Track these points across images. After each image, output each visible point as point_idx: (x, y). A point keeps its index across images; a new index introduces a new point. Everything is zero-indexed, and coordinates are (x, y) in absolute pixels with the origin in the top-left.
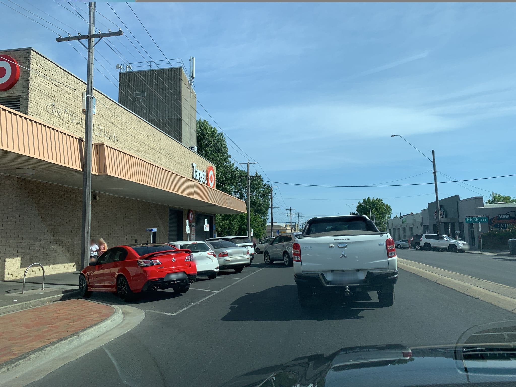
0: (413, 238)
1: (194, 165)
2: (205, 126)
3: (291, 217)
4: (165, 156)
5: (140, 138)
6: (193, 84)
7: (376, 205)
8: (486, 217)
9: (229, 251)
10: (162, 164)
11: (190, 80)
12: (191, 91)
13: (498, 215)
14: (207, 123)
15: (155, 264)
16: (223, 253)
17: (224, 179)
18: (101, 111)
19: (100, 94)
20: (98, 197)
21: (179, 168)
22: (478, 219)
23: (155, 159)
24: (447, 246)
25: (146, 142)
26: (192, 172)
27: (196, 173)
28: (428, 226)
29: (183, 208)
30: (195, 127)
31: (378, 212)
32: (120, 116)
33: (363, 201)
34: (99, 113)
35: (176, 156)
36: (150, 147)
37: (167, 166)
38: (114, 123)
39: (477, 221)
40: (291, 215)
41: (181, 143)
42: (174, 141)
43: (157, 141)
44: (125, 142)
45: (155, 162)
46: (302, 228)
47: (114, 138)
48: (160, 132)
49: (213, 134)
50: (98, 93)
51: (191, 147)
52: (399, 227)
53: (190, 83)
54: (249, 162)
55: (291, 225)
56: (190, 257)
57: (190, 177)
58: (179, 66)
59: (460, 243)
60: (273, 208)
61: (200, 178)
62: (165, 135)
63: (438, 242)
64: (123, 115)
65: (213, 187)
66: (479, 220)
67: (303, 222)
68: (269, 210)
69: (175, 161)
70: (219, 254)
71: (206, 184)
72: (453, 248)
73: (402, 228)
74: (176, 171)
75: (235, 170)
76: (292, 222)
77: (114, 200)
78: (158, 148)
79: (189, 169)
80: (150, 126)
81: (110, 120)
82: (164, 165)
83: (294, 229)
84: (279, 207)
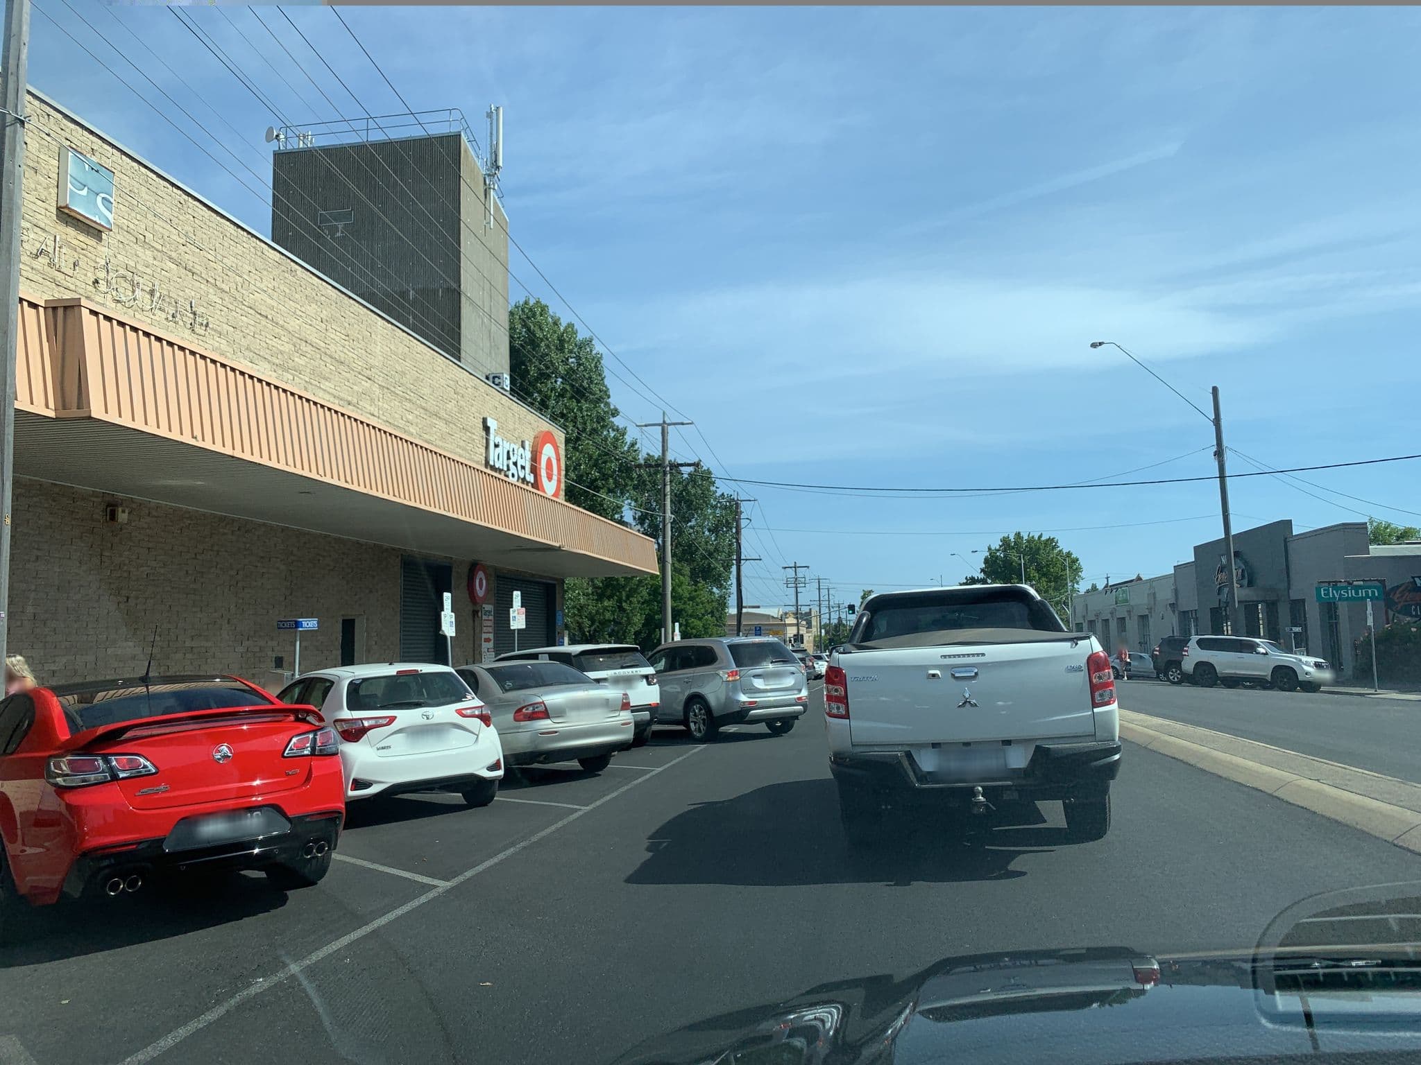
0: (1158, 649)
1: (492, 423)
2: (539, 318)
3: (797, 590)
4: (388, 389)
5: (294, 324)
6: (496, 187)
7: (1038, 554)
8: (1377, 584)
9: (553, 698)
10: (376, 414)
11: (489, 175)
12: (492, 212)
13: (1413, 578)
14: (544, 309)
15: (121, 775)
16: (531, 705)
17: (597, 474)
18: (137, 222)
19: (135, 165)
20: (123, 512)
21: (436, 432)
22: (1353, 591)
23: (350, 398)
24: (1267, 673)
25: (317, 341)
26: (485, 445)
27: (497, 449)
28: (1194, 614)
29: (451, 558)
30: (504, 319)
31: (1044, 575)
32: (218, 245)
33: (1001, 544)
34: (132, 226)
35: (426, 391)
36: (331, 357)
37: (396, 423)
38: (193, 267)
39: (1350, 596)
40: (796, 583)
41: (460, 361)
42: (419, 343)
43: (358, 338)
44: (238, 336)
45: (350, 407)
46: (828, 622)
47: (192, 316)
48: (369, 313)
49: (561, 340)
50: (123, 157)
51: (491, 377)
52: (1109, 616)
53: (488, 182)
54: (668, 421)
55: (797, 613)
56: (311, 736)
57: (477, 463)
58: (454, 129)
59: (1307, 664)
60: (742, 562)
61: (512, 466)
62: (386, 324)
63: (1238, 660)
64: (226, 244)
65: (556, 494)
66: (1357, 593)
67: (831, 603)
68: (734, 569)
69: (423, 409)
70: (516, 713)
71: (532, 484)
72: (1285, 679)
73: (1115, 619)
74: (426, 441)
75: (629, 448)
76: (799, 604)
77: (190, 524)
78: (360, 364)
79: (474, 437)
80: (333, 290)
81: (174, 255)
82: (385, 418)
83: (807, 623)
84: (760, 560)
